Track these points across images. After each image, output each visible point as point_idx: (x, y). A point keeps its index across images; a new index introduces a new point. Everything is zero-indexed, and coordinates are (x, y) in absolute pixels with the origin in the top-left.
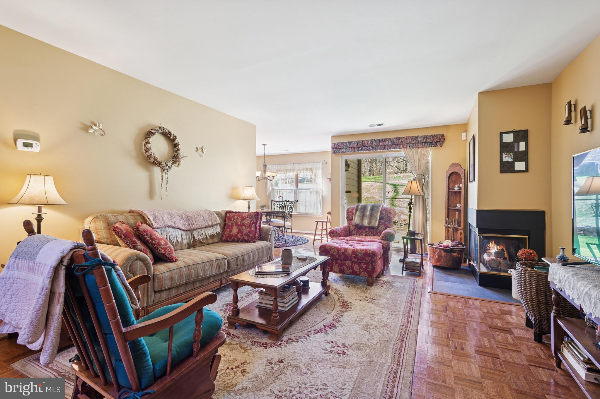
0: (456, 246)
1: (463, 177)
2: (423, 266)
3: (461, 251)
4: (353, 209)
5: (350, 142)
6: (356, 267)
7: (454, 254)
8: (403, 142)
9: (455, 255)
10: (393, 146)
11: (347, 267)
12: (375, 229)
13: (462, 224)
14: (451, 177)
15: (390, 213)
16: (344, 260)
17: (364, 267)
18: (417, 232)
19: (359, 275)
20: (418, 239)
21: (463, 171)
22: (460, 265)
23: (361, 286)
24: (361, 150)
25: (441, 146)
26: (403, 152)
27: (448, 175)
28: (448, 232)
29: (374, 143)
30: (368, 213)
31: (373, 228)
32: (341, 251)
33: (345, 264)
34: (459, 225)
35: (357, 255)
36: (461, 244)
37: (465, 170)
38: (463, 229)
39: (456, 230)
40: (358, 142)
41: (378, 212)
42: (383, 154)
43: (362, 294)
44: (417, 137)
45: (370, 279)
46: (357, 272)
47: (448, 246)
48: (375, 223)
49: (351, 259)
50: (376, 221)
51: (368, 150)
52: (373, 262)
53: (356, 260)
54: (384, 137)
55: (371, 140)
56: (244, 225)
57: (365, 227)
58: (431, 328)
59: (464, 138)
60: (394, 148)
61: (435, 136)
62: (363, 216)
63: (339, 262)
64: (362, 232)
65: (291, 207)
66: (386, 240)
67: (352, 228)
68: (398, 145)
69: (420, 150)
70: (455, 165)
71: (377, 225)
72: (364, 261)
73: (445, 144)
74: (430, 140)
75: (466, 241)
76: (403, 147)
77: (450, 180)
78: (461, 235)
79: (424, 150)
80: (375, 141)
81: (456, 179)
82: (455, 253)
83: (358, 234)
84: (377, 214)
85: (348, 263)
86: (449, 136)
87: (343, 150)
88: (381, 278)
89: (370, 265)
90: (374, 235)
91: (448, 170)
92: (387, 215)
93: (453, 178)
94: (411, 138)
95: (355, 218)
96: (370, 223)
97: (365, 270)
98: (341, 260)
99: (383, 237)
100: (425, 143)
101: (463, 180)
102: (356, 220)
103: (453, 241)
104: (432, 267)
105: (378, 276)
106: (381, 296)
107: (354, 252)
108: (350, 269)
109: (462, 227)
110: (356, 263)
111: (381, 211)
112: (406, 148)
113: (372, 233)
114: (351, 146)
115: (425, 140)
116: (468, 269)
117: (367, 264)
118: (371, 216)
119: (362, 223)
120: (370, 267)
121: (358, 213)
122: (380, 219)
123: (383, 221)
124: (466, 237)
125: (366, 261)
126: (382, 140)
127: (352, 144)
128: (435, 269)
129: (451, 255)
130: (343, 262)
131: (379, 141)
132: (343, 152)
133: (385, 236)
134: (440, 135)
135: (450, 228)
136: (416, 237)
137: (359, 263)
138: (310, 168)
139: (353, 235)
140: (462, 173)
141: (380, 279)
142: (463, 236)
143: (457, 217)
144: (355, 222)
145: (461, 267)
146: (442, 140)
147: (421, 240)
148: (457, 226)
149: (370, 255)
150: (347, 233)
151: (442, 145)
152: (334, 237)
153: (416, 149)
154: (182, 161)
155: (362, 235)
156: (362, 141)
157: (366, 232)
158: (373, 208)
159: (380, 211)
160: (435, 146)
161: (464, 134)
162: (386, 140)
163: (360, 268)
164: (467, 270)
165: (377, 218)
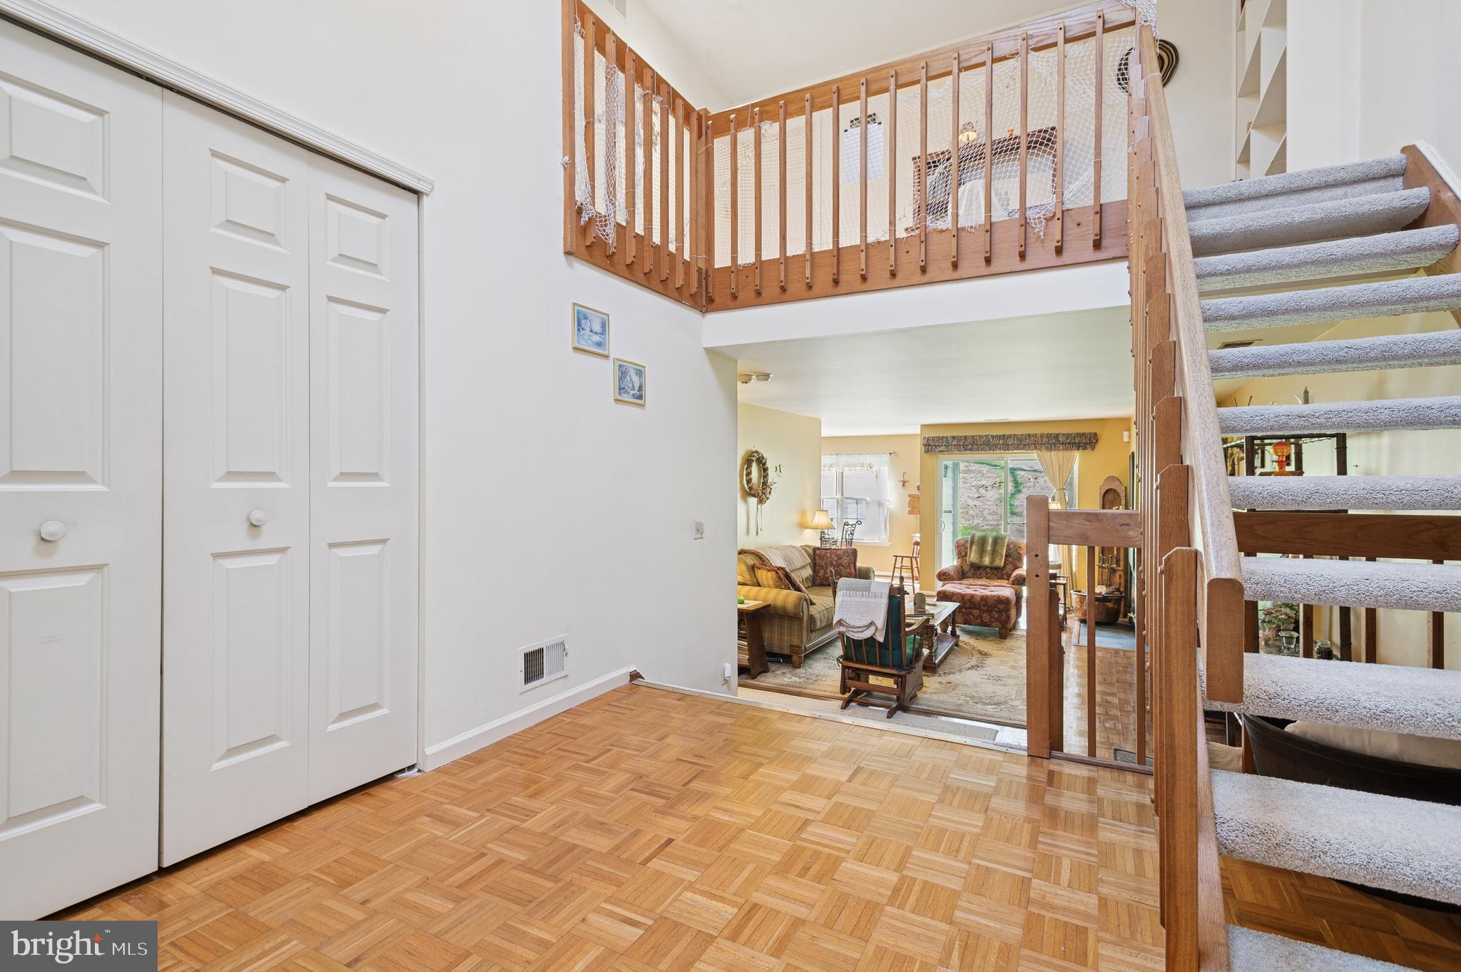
0: (1112, 592)
1: (1123, 498)
2: (1066, 620)
3: (1118, 600)
4: (967, 542)
5: (954, 438)
6: (986, 617)
7: (1108, 604)
8: (1036, 441)
9: (1110, 605)
10: (1021, 446)
11: (974, 616)
12: (999, 570)
13: (1122, 563)
14: (1106, 496)
15: (1020, 547)
16: (970, 608)
17: (997, 616)
18: (1058, 575)
19: (989, 626)
20: (1061, 584)
21: (1123, 488)
22: (1117, 620)
23: (991, 639)
24: (971, 450)
25: (1093, 450)
26: (1035, 455)
27: (1103, 492)
28: (1102, 575)
29: (991, 441)
30: (989, 548)
31: (997, 568)
32: (966, 597)
33: (971, 613)
34: (1118, 565)
35: (987, 602)
36: (1118, 590)
37: (1126, 488)
38: (1123, 570)
39: (1113, 571)
40: (966, 437)
41: (1003, 546)
42: (1004, 455)
43: (997, 646)
44: (1057, 435)
45: (1003, 631)
46: (987, 622)
47: (1100, 594)
48: (1000, 562)
49: (980, 607)
50: (1001, 559)
51: (982, 450)
52: (1007, 610)
53: (986, 608)
54: (1007, 432)
55: (987, 436)
56: (841, 565)
57: (986, 567)
58: (1076, 670)
59: (1126, 439)
60: (1022, 449)
61: (1083, 434)
62: (982, 552)
63: (964, 610)
64: (981, 574)
65: (851, 533)
66: (1018, 584)
67: (966, 568)
68: (1029, 445)
69: (1061, 454)
70: (1112, 478)
71: (1002, 565)
72: (996, 609)
73: (1099, 446)
74: (1077, 441)
75: (1126, 587)
76: (1036, 448)
77: (1105, 499)
78: (1120, 578)
79: (1068, 454)
80: (993, 437)
81: (1114, 498)
82: (1110, 602)
83: (974, 576)
84: (1002, 550)
85: (976, 612)
86: (1105, 435)
87: (941, 449)
88: (1014, 632)
89: (1004, 614)
90: (999, 579)
91: (1104, 485)
92: (1016, 550)
93: (1110, 497)
94: (1049, 436)
95: (970, 554)
96: (992, 561)
97: (997, 620)
98: (966, 608)
99: (1013, 581)
100: (1069, 443)
101: (1123, 502)
102: (973, 557)
103: (1108, 586)
104: (1079, 622)
105: (1010, 630)
106: (1020, 648)
107: (984, 598)
108: (977, 619)
109: (1121, 568)
110: (985, 611)
111: (1008, 546)
112: (1041, 450)
113: (996, 575)
114: (955, 443)
115: (1069, 441)
116: (1129, 624)
117: (1000, 612)
118: (994, 552)
119: (981, 562)
120: (1004, 616)
121: (974, 547)
122: (1006, 556)
123: (1011, 559)
124: (1126, 581)
125: (999, 609)
126: (1004, 436)
127: (955, 440)
128: (1082, 624)
129: (1105, 605)
130: (968, 610)
131: (999, 437)
132: (941, 451)
133: (1016, 579)
134: (1091, 434)
135: (1105, 568)
136: (1058, 581)
137: (989, 611)
138: (868, 463)
139: (968, 577)
140: (1122, 492)
141: (1012, 633)
142: (1123, 581)
143: (1115, 553)
144: (971, 559)
145: (1119, 622)
146: (1094, 441)
147: (1064, 585)
148: (1115, 566)
149: (1003, 603)
150: (962, 575)
151: (1094, 448)
152: (944, 580)
153: (1056, 452)
154: (773, 487)
155: (981, 578)
156: (973, 437)
157: (987, 573)
158: (997, 541)
159: (1006, 545)
160: (1083, 449)
161: (1126, 434)
162: (1009, 436)
163: (992, 617)
164: (1127, 626)
165: (1002, 556)
